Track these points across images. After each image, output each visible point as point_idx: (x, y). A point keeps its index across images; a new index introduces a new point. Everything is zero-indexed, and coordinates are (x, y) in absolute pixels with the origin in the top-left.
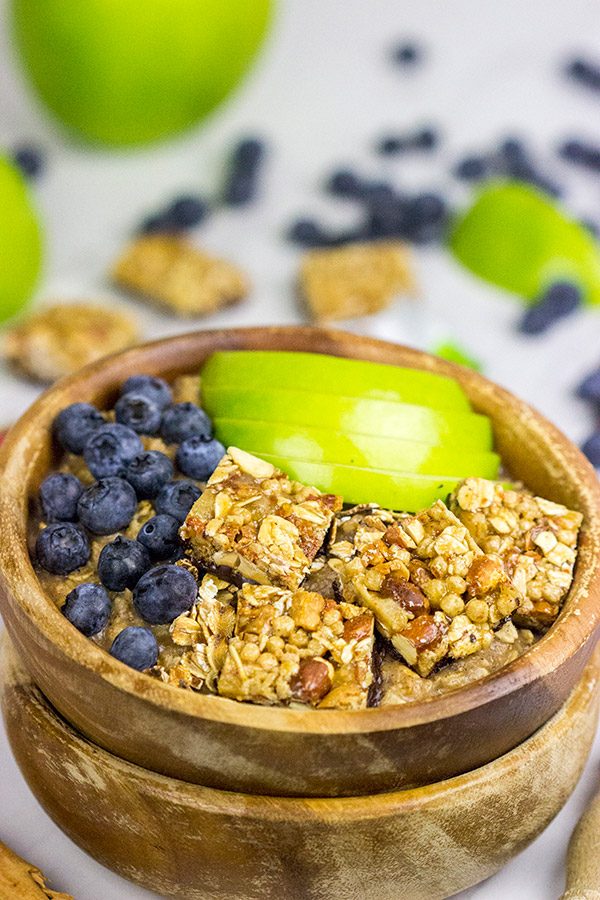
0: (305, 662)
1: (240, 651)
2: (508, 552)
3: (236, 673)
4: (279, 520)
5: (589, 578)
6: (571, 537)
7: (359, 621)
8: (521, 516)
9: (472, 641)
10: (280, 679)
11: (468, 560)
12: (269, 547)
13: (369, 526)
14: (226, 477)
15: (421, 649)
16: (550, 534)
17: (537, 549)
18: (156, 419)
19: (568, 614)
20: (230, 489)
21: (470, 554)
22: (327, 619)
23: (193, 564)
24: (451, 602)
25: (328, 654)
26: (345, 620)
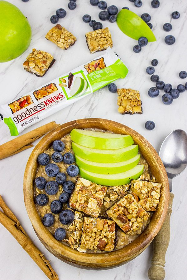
0: (100, 240)
1: (85, 238)
2: (145, 198)
3: (84, 243)
4: (93, 199)
5: (163, 203)
6: (159, 191)
7: (112, 225)
8: (148, 187)
9: (138, 228)
10: (95, 246)
12: (90, 209)
13: (113, 194)
14: (80, 188)
15: (127, 232)
16: (154, 192)
17: (151, 195)
19: (159, 216)
20: (80, 192)
21: (138, 208)
22: (105, 227)
23: (73, 209)
24: (133, 220)
25: (105, 237)
26: (109, 226)
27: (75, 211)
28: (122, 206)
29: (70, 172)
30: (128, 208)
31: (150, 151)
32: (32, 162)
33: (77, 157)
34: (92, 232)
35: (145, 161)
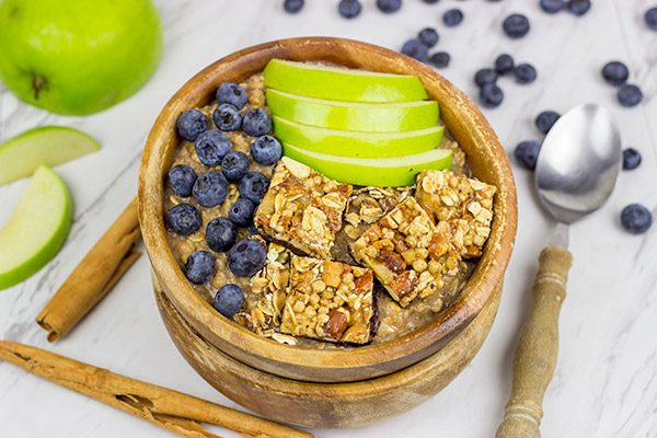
0: (332, 312)
1: (293, 306)
2: (452, 218)
3: (291, 320)
4: (315, 209)
5: (500, 234)
6: (489, 203)
7: (365, 277)
8: (460, 191)
9: (432, 288)
10: (318, 326)
11: (429, 237)
12: (308, 232)
13: (368, 203)
14: (282, 181)
15: (402, 297)
16: (477, 204)
17: (469, 212)
18: (238, 123)
19: (489, 264)
20: (283, 190)
21: (430, 233)
22: (344, 280)
23: (263, 237)
24: (420, 265)
25: (345, 305)
26: (355, 279)
27: (268, 244)
28: (389, 227)
29: (258, 149)
30: (405, 232)
31: (469, 115)
32: (163, 130)
33: (278, 119)
34: (312, 292)
35: (455, 145)
